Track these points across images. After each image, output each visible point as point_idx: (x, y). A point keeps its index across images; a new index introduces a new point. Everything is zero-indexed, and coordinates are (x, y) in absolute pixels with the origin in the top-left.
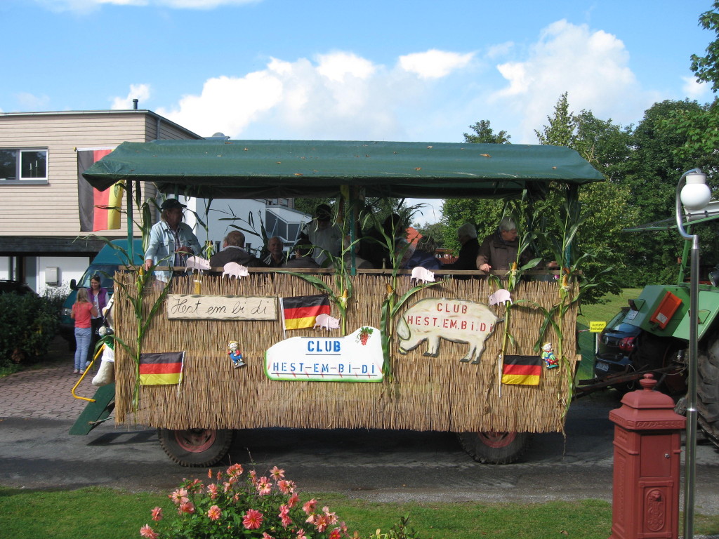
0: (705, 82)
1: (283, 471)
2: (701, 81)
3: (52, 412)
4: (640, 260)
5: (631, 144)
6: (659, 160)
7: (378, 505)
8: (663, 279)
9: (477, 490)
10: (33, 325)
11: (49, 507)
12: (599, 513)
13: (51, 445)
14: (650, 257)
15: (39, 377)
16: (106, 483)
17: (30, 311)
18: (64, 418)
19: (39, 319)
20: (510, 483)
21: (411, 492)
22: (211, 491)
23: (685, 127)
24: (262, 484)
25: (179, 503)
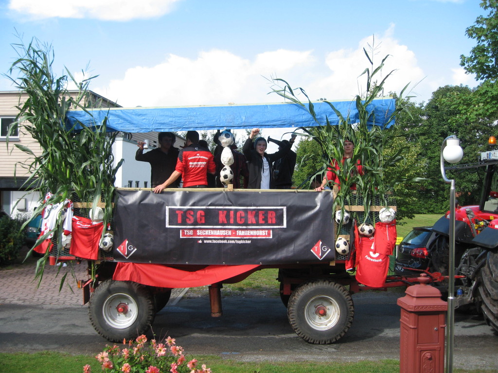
0: (470, 73)
1: (175, 340)
2: (468, 72)
3: (19, 300)
4: (429, 195)
5: (423, 115)
6: (442, 126)
7: (242, 364)
8: (445, 208)
9: (311, 353)
10: (7, 239)
11: (14, 365)
12: (393, 369)
13: (17, 322)
14: (436, 192)
15: (11, 275)
16: (56, 348)
17: (5, 229)
18: (27, 303)
19: (12, 235)
20: (334, 348)
21: (266, 354)
22: (125, 353)
23: (457, 104)
24: (160, 348)
25: (103, 362)
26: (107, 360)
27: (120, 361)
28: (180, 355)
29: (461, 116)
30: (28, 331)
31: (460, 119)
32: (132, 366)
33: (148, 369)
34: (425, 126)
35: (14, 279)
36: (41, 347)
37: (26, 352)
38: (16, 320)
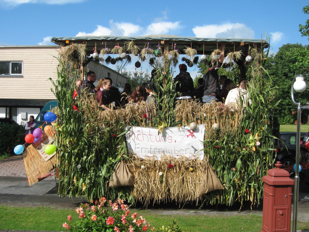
0: (305, 36)
1: (123, 201)
2: (303, 36)
3: (24, 174)
5: (273, 62)
6: (285, 69)
7: (163, 216)
10: (16, 137)
11: (23, 215)
12: (257, 220)
14: (280, 111)
16: (48, 205)
17: (15, 131)
19: (19, 135)
22: (93, 208)
23: (296, 55)
24: (114, 206)
25: (79, 213)
26: (82, 212)
27: (89, 213)
28: (126, 210)
29: (299, 63)
30: (30, 194)
31: (298, 65)
32: (97, 217)
33: (107, 219)
34: (274, 69)
35: (20, 162)
36: (39, 204)
37: (29, 207)
38: (23, 187)
